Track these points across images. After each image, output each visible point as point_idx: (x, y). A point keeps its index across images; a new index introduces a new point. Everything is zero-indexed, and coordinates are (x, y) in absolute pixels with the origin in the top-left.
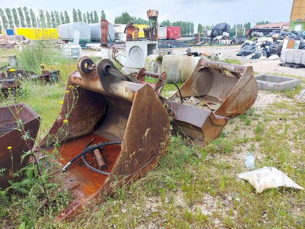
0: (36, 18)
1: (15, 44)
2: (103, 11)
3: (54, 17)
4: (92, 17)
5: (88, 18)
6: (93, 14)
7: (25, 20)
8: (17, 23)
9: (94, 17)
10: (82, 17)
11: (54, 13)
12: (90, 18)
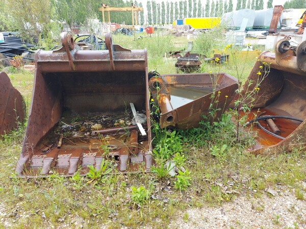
0: (202, 9)
1: (183, 32)
3: (219, 6)
4: (257, 4)
5: (253, 4)
7: (192, 11)
8: (185, 14)
10: (247, 4)
11: (219, 3)
12: (255, 5)
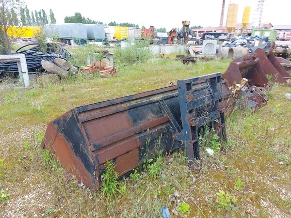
2: (51, 10)
4: (40, 15)
5: (36, 15)
6: (42, 12)
9: (42, 15)
10: (30, 15)
12: (38, 16)
